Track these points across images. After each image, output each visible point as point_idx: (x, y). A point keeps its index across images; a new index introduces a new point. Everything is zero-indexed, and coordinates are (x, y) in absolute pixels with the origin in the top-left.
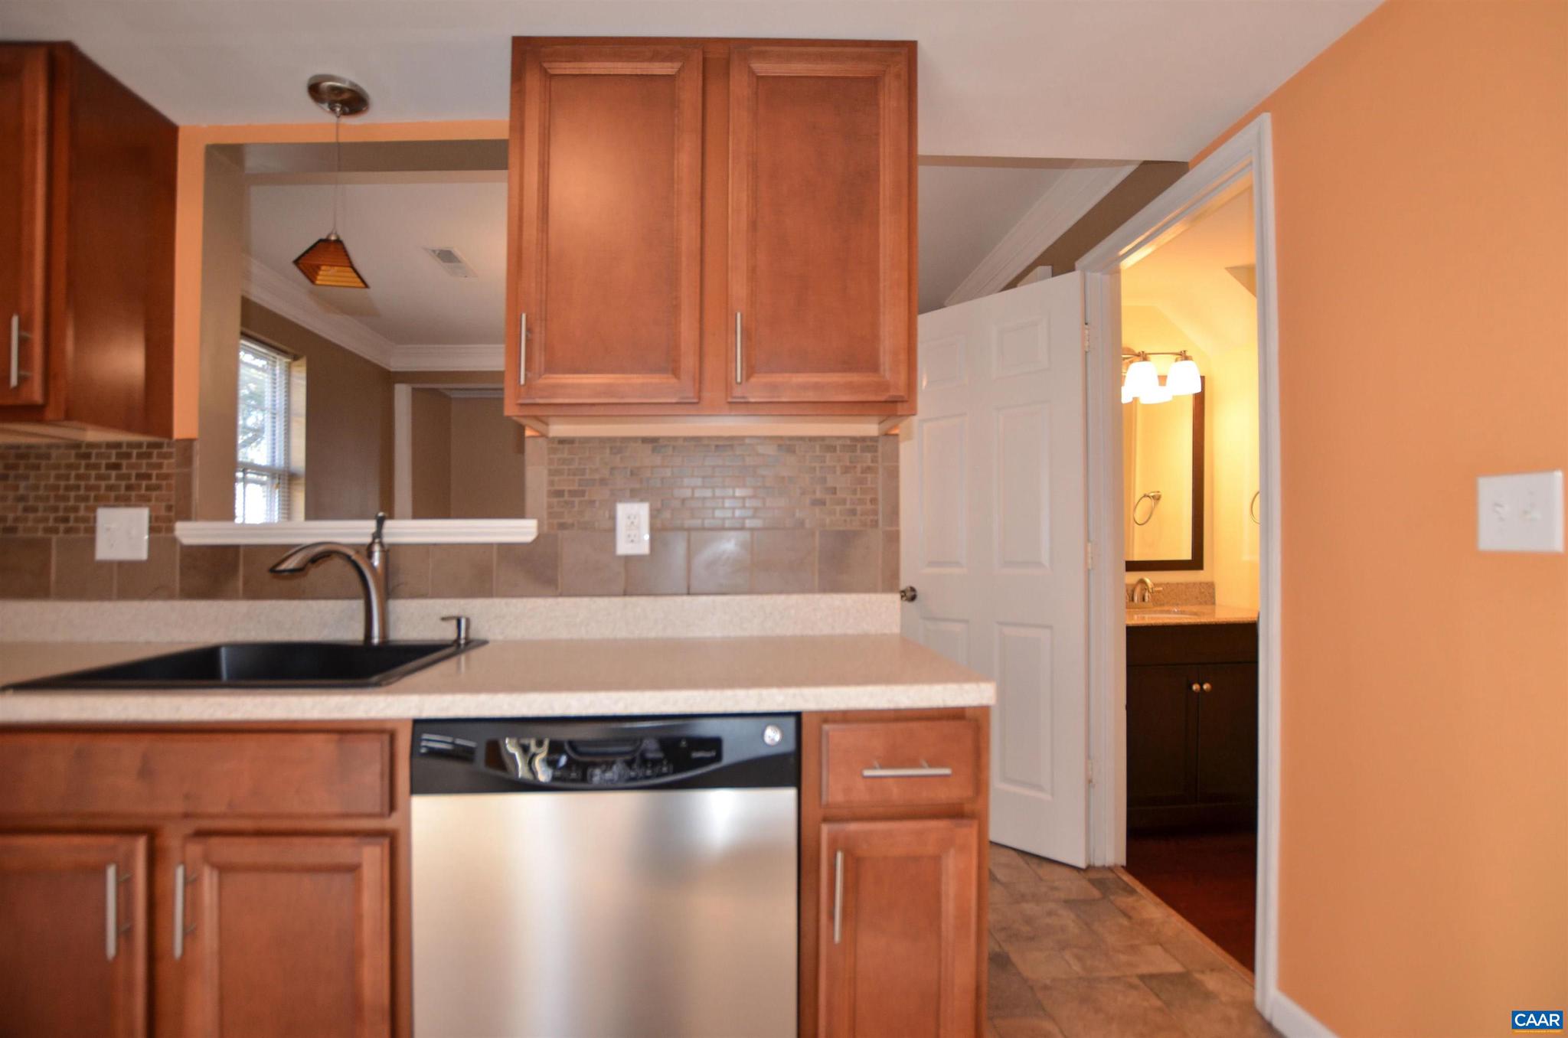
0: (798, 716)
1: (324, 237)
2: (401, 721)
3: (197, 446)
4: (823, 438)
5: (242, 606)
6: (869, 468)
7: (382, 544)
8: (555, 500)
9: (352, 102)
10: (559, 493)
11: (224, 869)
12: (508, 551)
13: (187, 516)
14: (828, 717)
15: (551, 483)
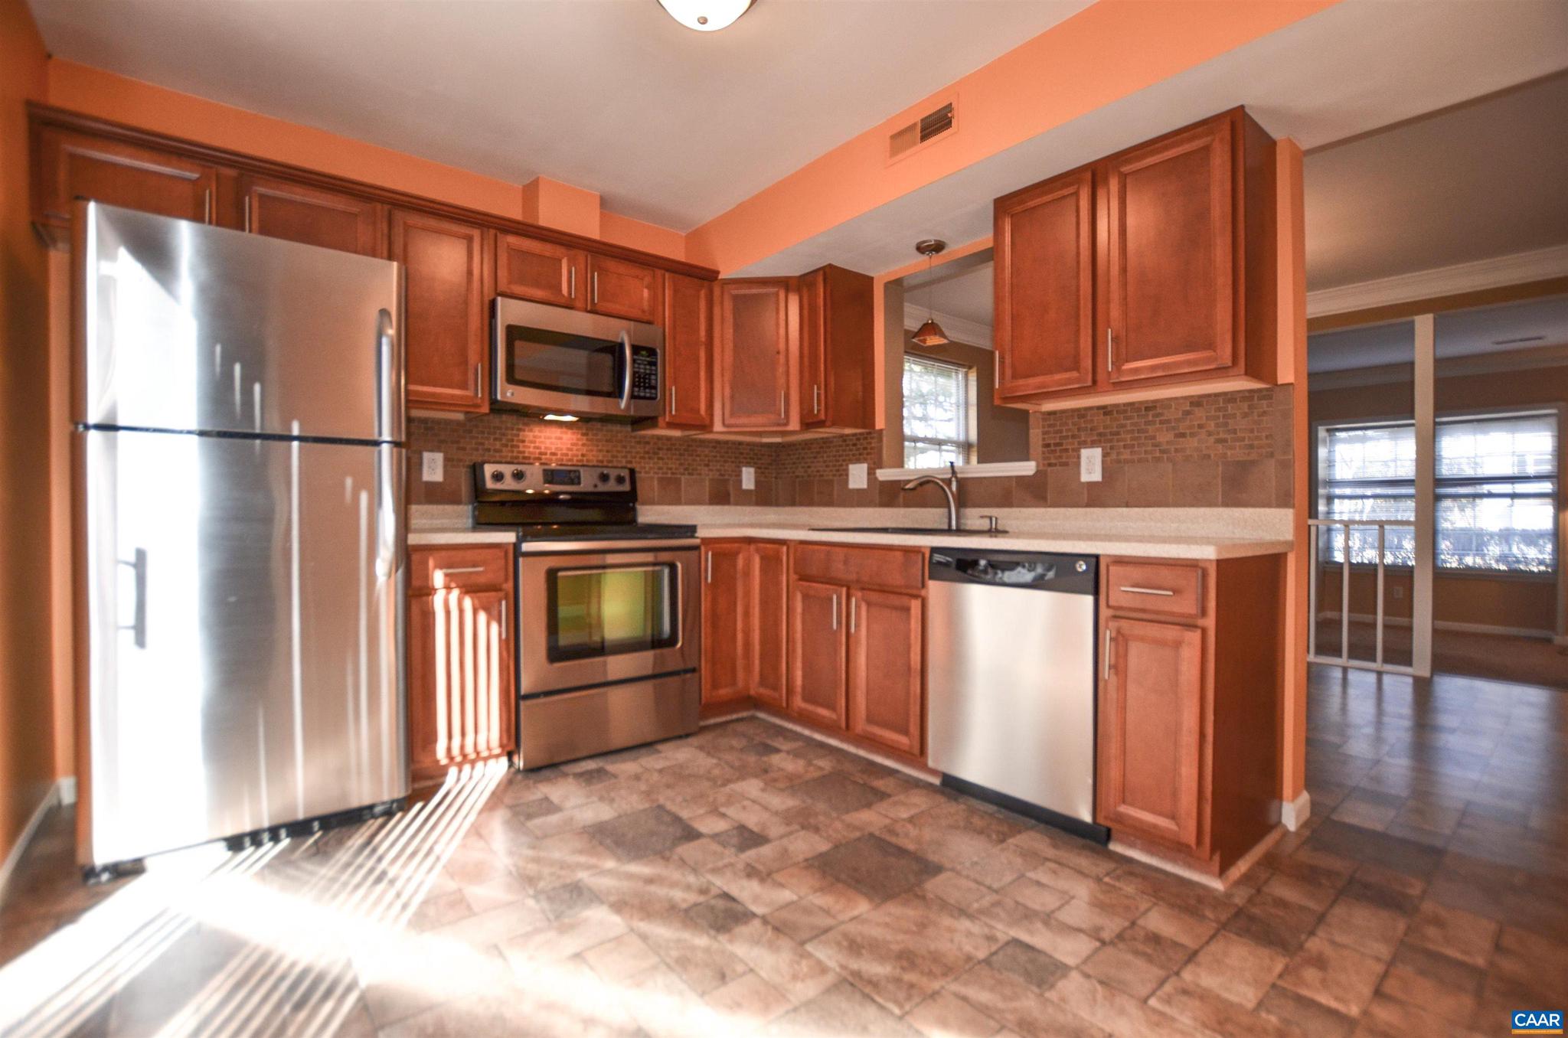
0: (1097, 557)
1: (925, 322)
2: (925, 547)
3: (884, 432)
4: (1225, 394)
5: (902, 511)
6: (1265, 412)
7: (956, 477)
8: (1045, 449)
9: (938, 247)
10: (1048, 445)
11: (869, 604)
12: (1020, 480)
13: (881, 467)
14: (1120, 561)
15: (1044, 439)
